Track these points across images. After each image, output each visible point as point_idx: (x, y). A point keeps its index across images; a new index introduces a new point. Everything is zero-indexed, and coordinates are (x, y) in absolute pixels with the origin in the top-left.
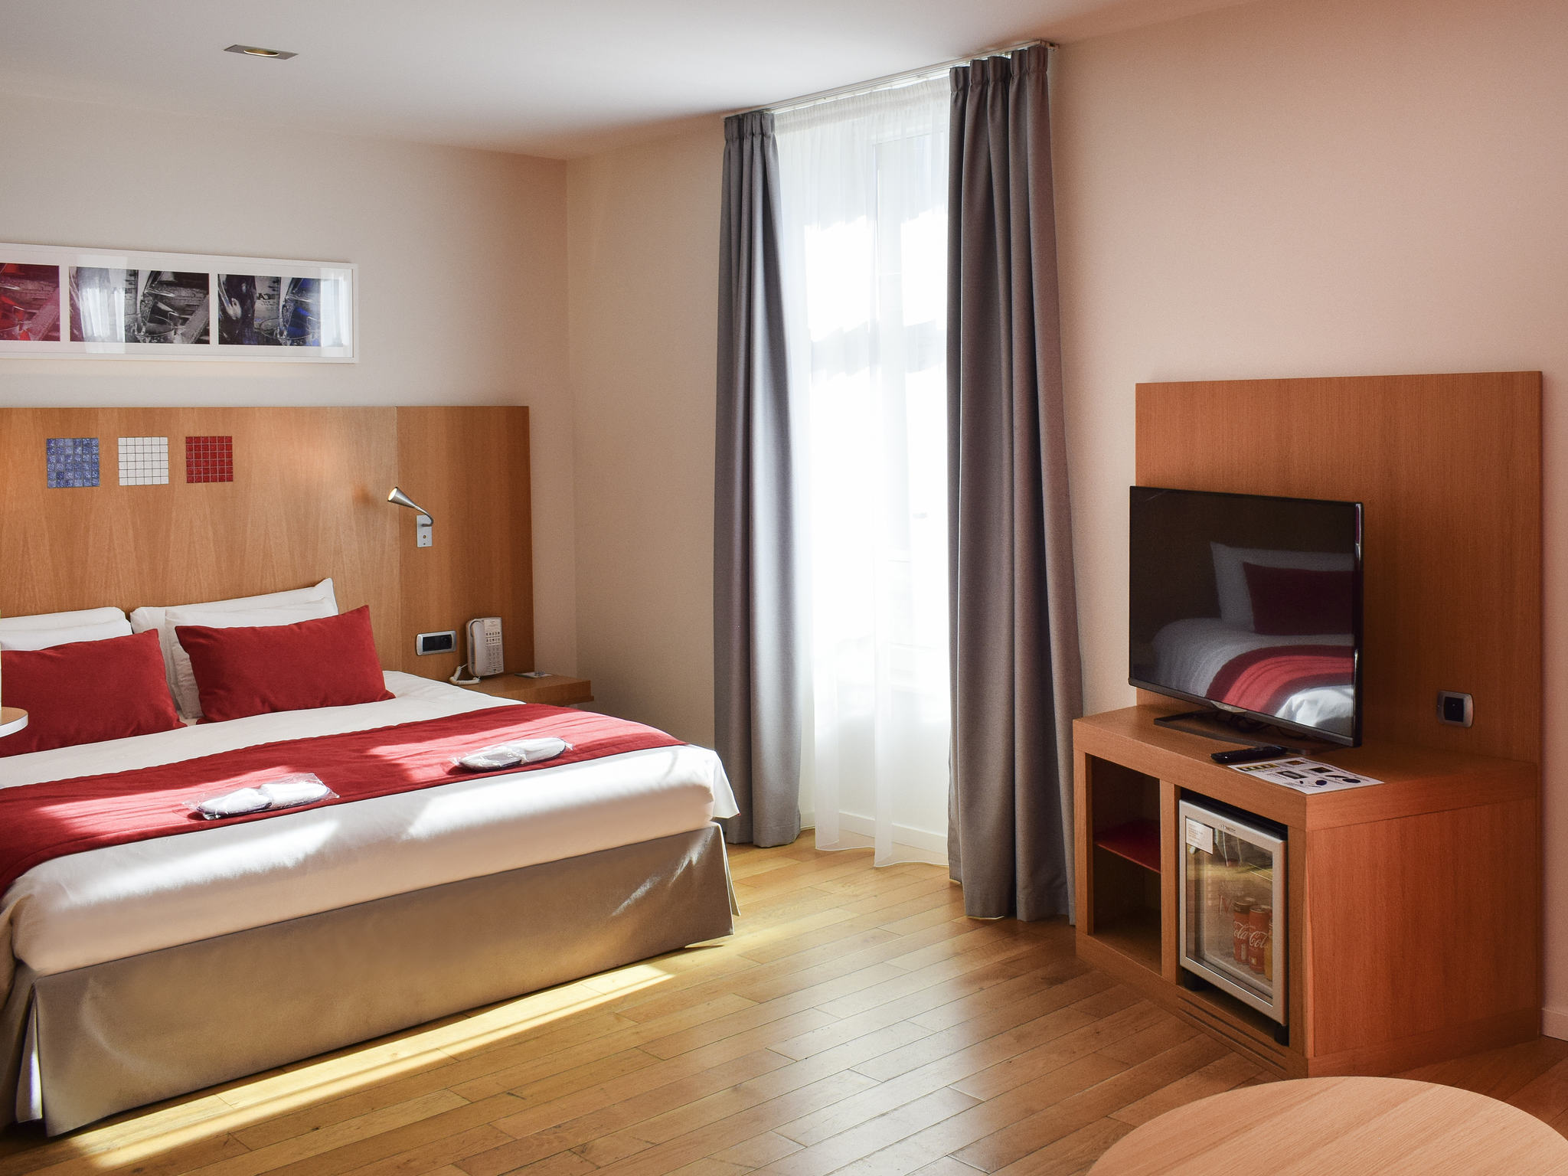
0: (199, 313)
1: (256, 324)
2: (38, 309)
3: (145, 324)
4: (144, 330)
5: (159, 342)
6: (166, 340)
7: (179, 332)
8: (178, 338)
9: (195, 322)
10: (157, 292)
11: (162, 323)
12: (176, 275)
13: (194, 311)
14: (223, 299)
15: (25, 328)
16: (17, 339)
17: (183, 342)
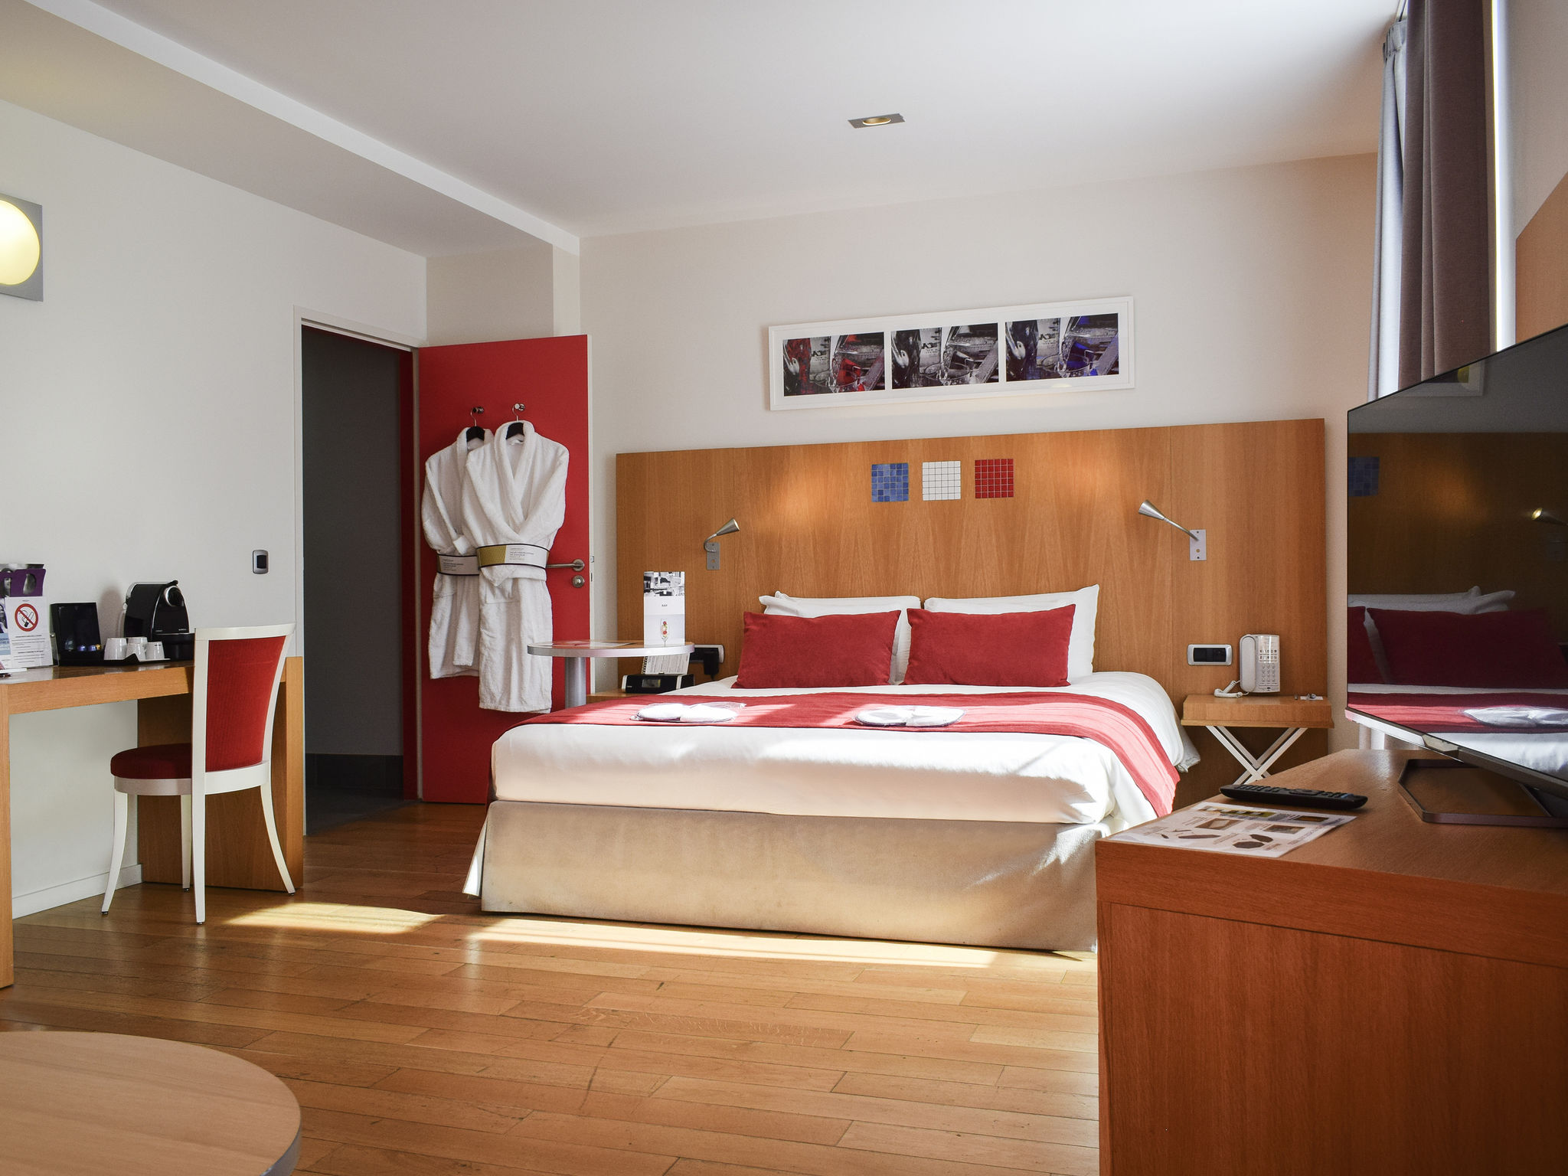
0: (990, 356)
1: (1038, 361)
2: (870, 367)
3: (947, 371)
4: (946, 375)
5: (958, 384)
6: (964, 382)
7: (974, 374)
8: (973, 379)
9: (987, 365)
10: (955, 343)
11: (960, 368)
12: (971, 327)
13: (985, 356)
14: (1010, 342)
15: (861, 382)
16: (856, 391)
17: (977, 383)
